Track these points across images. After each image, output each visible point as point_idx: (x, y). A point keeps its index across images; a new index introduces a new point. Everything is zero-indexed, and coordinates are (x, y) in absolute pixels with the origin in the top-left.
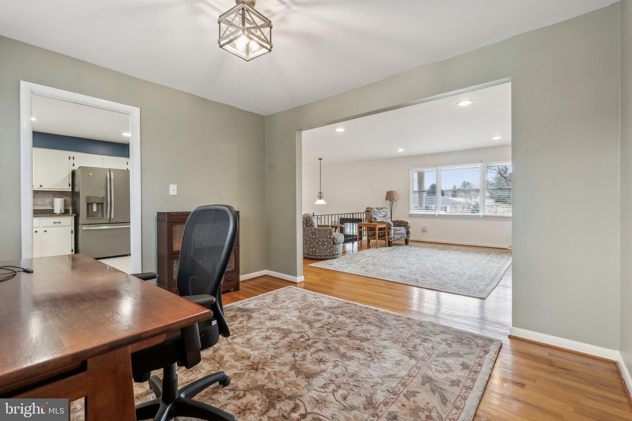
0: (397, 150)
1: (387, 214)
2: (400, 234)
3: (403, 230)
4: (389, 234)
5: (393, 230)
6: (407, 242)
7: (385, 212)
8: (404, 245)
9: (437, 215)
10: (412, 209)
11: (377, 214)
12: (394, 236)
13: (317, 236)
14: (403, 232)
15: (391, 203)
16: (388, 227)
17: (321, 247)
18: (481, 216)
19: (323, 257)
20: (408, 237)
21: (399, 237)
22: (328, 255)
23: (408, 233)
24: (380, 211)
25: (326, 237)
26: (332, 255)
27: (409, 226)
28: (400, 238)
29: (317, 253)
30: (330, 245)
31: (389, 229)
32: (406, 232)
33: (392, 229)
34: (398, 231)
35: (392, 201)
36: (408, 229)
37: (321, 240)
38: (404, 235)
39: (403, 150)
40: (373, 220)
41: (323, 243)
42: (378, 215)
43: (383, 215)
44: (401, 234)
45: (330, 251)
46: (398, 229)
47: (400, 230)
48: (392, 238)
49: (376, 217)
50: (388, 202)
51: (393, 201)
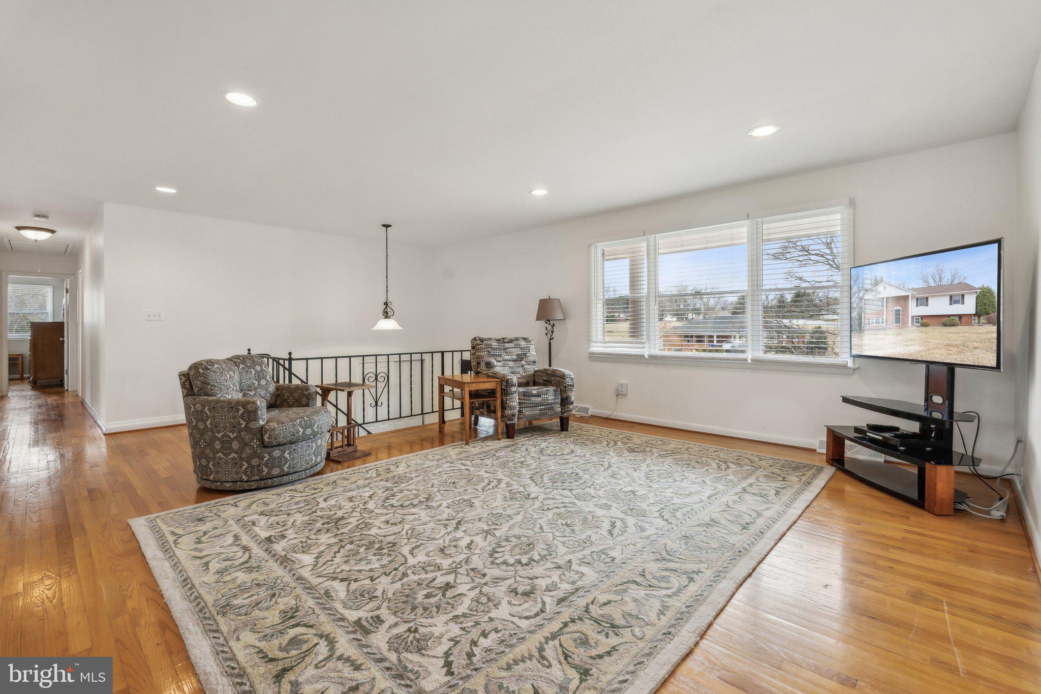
0: (530, 192)
1: (525, 354)
2: (540, 406)
3: (550, 395)
4: (504, 408)
5: (516, 396)
6: (564, 425)
7: (521, 349)
8: (555, 432)
9: (646, 356)
10: (597, 342)
11: (497, 352)
12: (520, 412)
13: (208, 422)
14: (548, 400)
15: (549, 327)
16: (502, 389)
17: (220, 454)
18: (749, 361)
19: (228, 485)
20: (566, 412)
21: (538, 412)
22: (245, 478)
23: (565, 402)
24: (507, 345)
25: (235, 427)
26: (257, 478)
27: (568, 385)
28: (540, 414)
29: (211, 472)
30: (248, 451)
31: (505, 392)
32: (559, 401)
33: (512, 394)
34: (533, 399)
35: (552, 322)
36: (565, 392)
37: (220, 435)
38: (552, 408)
39: (546, 193)
40: (483, 366)
41: (226, 443)
42: (500, 356)
43: (514, 357)
44: (542, 405)
45: (251, 466)
46: (535, 392)
47: (540, 396)
48: (514, 415)
49: (493, 360)
50: (542, 324)
51: (555, 322)
